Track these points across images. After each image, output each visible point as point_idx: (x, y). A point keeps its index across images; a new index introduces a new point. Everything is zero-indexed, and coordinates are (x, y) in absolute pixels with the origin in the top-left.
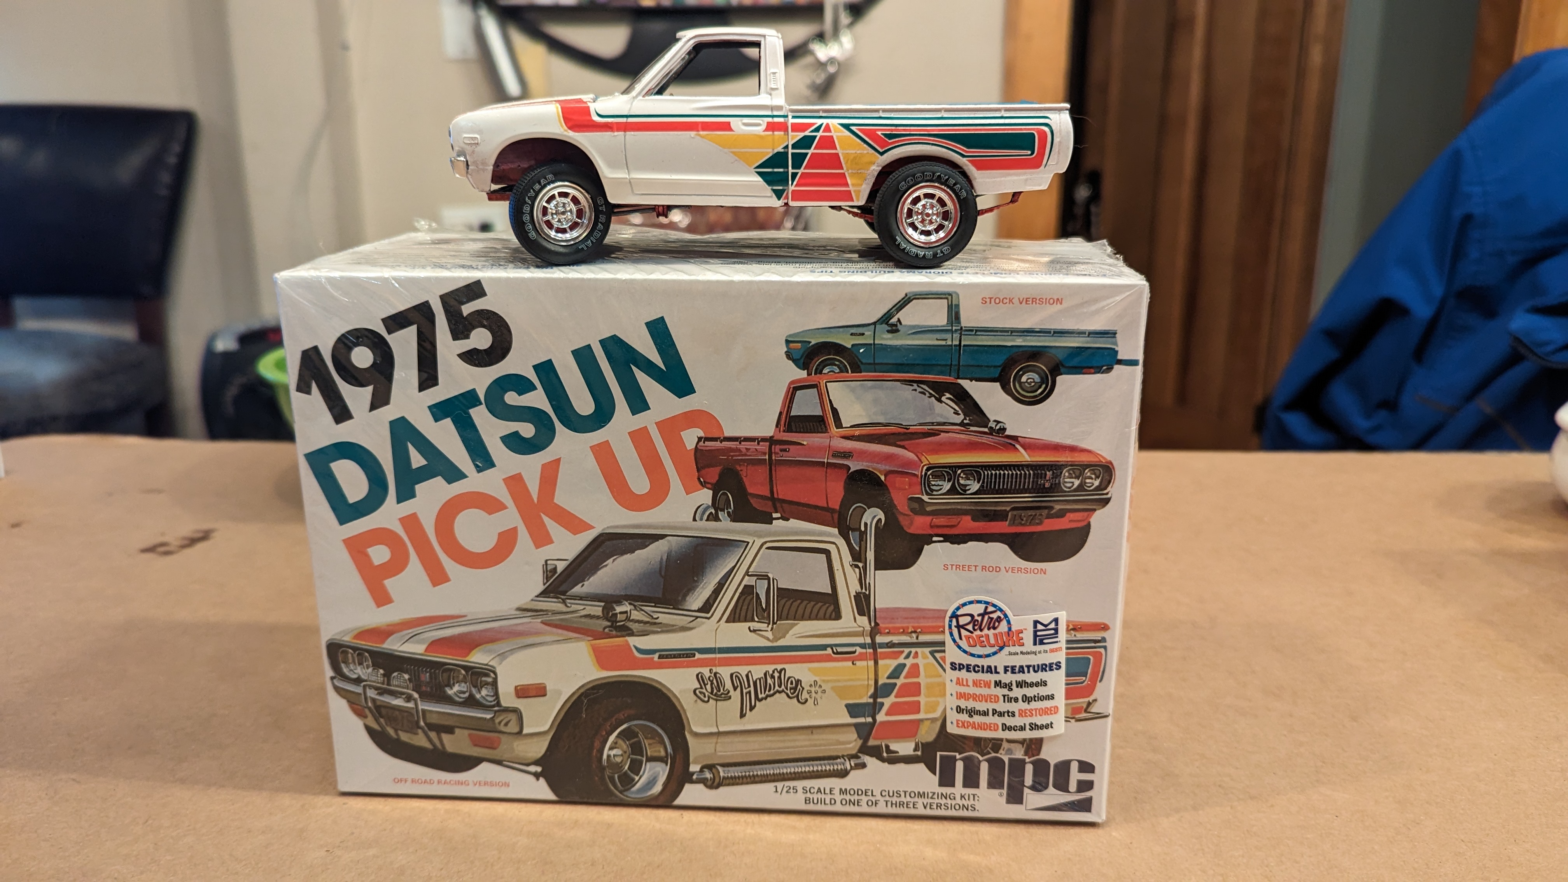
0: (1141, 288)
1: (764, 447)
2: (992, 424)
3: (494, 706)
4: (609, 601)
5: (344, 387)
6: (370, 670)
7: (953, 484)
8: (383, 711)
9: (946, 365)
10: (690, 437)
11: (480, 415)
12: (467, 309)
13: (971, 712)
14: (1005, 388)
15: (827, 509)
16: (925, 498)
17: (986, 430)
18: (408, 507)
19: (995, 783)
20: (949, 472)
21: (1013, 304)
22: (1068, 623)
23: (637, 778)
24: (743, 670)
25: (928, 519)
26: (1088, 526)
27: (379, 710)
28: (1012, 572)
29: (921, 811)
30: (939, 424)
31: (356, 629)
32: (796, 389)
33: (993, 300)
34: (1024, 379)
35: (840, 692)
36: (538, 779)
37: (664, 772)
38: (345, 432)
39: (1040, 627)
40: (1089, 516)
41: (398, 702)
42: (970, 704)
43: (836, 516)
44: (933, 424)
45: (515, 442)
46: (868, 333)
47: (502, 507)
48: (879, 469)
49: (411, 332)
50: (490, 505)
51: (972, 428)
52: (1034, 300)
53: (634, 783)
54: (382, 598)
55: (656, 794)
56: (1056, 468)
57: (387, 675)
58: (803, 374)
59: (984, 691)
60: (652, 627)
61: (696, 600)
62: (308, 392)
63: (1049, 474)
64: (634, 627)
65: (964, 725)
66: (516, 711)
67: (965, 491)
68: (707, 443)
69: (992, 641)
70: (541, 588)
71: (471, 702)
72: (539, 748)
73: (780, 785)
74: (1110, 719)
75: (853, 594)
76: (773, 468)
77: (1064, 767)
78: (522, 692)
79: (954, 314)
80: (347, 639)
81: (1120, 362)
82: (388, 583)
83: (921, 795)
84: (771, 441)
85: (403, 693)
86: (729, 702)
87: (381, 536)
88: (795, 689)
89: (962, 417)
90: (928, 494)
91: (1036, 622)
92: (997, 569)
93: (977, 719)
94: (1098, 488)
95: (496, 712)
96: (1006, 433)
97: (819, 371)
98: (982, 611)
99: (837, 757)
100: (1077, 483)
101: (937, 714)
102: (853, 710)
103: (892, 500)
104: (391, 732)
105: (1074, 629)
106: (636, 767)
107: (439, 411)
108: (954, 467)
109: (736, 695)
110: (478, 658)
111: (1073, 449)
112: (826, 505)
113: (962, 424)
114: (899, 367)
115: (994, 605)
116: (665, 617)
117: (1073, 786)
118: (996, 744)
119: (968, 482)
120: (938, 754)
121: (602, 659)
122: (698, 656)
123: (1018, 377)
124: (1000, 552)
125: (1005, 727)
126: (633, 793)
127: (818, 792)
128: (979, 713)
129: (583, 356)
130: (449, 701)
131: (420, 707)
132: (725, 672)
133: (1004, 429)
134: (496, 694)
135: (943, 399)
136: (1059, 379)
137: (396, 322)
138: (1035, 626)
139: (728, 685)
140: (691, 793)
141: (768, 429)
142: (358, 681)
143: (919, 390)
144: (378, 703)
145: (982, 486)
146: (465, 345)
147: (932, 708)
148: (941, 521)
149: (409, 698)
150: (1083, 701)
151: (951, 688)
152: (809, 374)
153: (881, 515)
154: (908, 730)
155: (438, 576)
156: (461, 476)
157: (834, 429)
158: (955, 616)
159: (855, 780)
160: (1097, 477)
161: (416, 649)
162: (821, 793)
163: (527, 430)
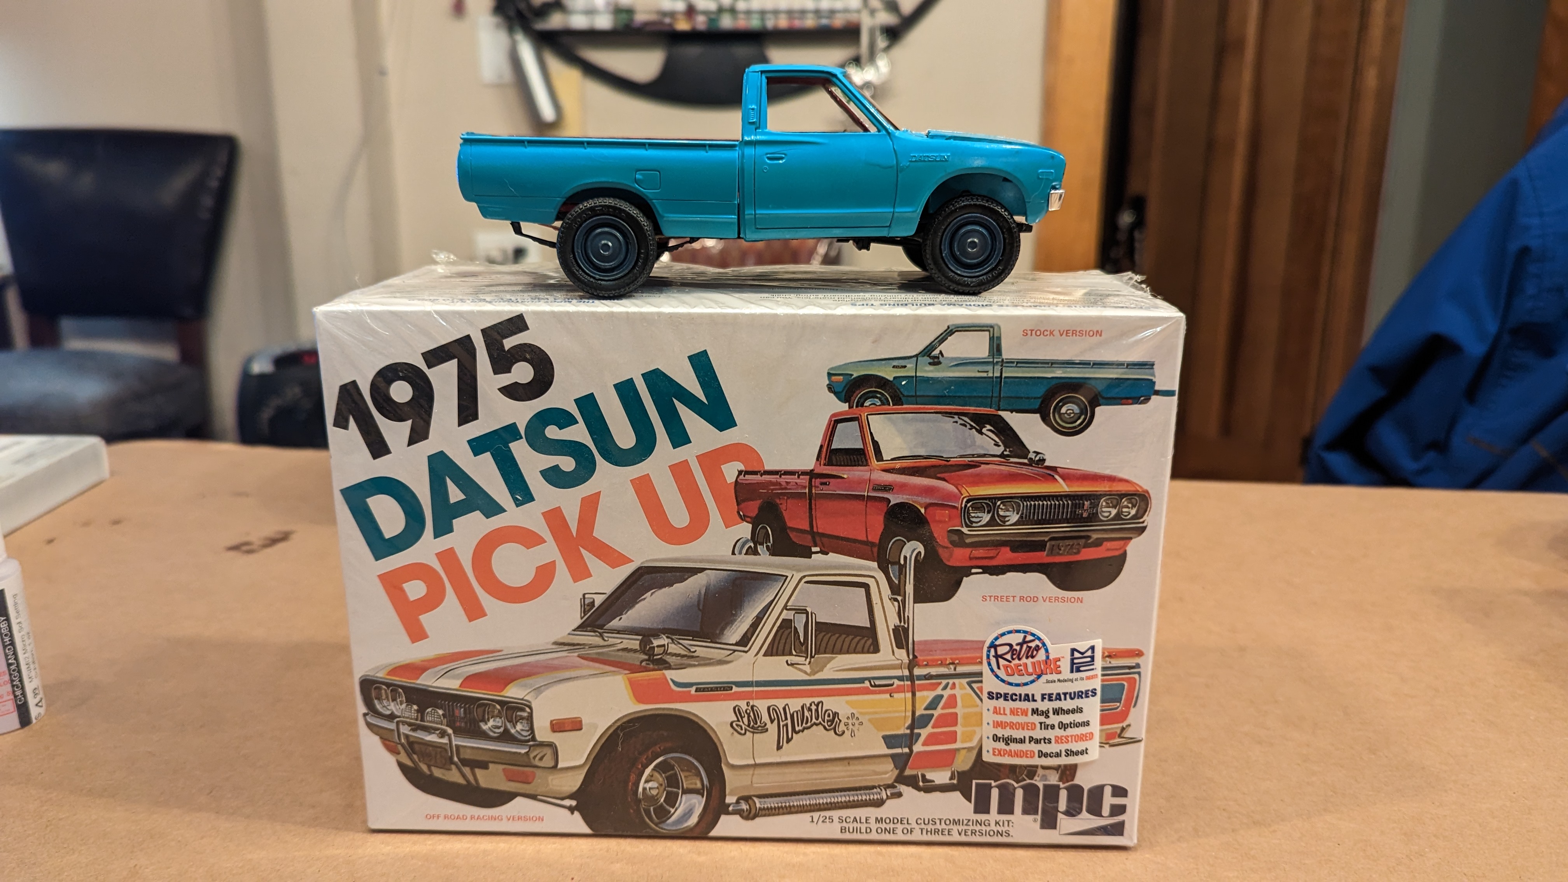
0: (1177, 321)
1: (804, 480)
2: (1031, 455)
3: (528, 741)
4: (646, 634)
5: (383, 423)
6: (404, 706)
7: (993, 516)
8: (417, 747)
9: (986, 397)
10: (731, 471)
11: (520, 449)
12: (509, 343)
13: (1008, 741)
14: (1045, 419)
15: (866, 543)
16: (965, 530)
17: (1026, 461)
18: (446, 542)
19: (1030, 808)
20: (989, 504)
21: (1054, 336)
22: (1104, 649)
23: (672, 810)
24: (780, 703)
25: (968, 550)
26: (1124, 555)
27: (412, 746)
28: (1049, 602)
29: (956, 838)
30: (979, 456)
31: (391, 665)
32: (837, 422)
33: (1034, 332)
34: (1063, 410)
35: (877, 724)
36: (572, 813)
37: (700, 804)
38: (382, 468)
39: (1077, 655)
40: (1126, 545)
41: (432, 738)
42: (1007, 732)
43: (875, 550)
44: (973, 456)
45: (554, 476)
46: (910, 365)
47: (541, 541)
48: (920, 502)
49: (451, 367)
50: (529, 539)
51: (1012, 460)
52: (1074, 332)
53: (669, 816)
54: (417, 634)
55: (692, 825)
56: (1094, 498)
57: (421, 711)
58: (845, 407)
59: (1021, 719)
60: (689, 660)
61: (734, 634)
62: (345, 427)
63: (1087, 503)
64: (671, 660)
65: (1000, 753)
66: (551, 745)
67: (1004, 522)
68: (747, 477)
69: (1030, 670)
70: (579, 622)
71: (506, 737)
72: (574, 782)
73: (816, 815)
74: (1142, 744)
75: (892, 627)
76: (813, 502)
77: (1097, 792)
78: (558, 726)
79: (996, 346)
80: (381, 675)
81: (1157, 393)
82: (424, 619)
83: (956, 822)
84: (811, 474)
85: (437, 729)
86: (765, 734)
87: (418, 571)
88: (832, 722)
89: (1002, 448)
90: (967, 526)
91: (1073, 650)
92: (1035, 599)
93: (1014, 747)
94: (1135, 517)
95: (530, 746)
96: (1047, 464)
97: (860, 404)
98: (1020, 641)
99: (874, 787)
100: (1114, 512)
101: (974, 743)
102: (890, 741)
103: (931, 533)
104: (424, 768)
105: (1109, 656)
106: (672, 800)
107: (478, 446)
108: (993, 499)
109: (773, 728)
110: (514, 692)
111: (1111, 479)
112: (865, 539)
113: (1002, 456)
114: (939, 399)
115: (1033, 635)
116: (702, 650)
117: (1106, 811)
118: (1031, 771)
119: (1008, 513)
120: (974, 782)
121: (639, 692)
122: (735, 689)
123: (1058, 408)
124: (1037, 582)
125: (1041, 754)
126: (668, 825)
127: (853, 821)
128: (1015, 741)
129: (626, 390)
130: (484, 736)
131: (454, 743)
132: (762, 705)
133: (1044, 460)
134: (532, 729)
135: (984, 430)
136: (1098, 410)
137: (435, 357)
138: (1072, 654)
139: (765, 718)
140: (728, 825)
141: (807, 460)
142: (391, 717)
143: (960, 422)
144: (411, 739)
145: (1021, 517)
146: (506, 379)
147: (968, 737)
148: (980, 552)
149: (443, 734)
150: (1117, 727)
151: (989, 717)
152: (850, 407)
153: (921, 548)
154: (944, 759)
155: (474, 611)
156: (500, 510)
157: (874, 462)
158: (993, 646)
159: (891, 809)
160: (1134, 506)
161: (451, 684)
162: (857, 822)
163: (567, 464)
